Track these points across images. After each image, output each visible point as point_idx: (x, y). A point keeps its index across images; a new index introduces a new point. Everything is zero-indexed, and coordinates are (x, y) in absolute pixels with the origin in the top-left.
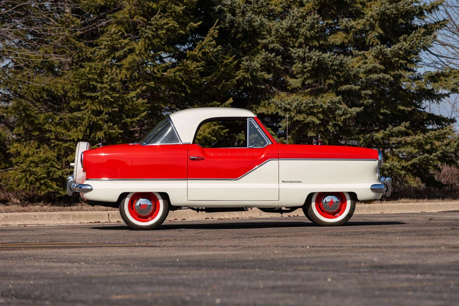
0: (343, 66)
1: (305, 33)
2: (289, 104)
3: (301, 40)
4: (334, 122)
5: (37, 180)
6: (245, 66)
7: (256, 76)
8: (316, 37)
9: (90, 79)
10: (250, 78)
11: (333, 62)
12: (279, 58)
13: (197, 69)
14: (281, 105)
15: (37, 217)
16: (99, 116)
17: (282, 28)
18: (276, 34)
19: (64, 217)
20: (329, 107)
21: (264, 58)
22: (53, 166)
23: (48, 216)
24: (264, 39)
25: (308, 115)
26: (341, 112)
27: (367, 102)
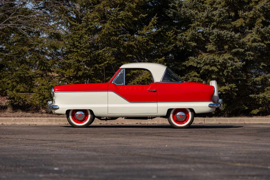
0: (233, 38)
1: (216, 19)
7: (188, 44)
11: (227, 35)
13: (143, 41)
14: (195, 60)
15: (34, 120)
16: (79, 63)
19: (50, 120)
20: (223, 62)
23: (40, 119)
25: (211, 66)
26: (230, 65)
27: (250, 58)
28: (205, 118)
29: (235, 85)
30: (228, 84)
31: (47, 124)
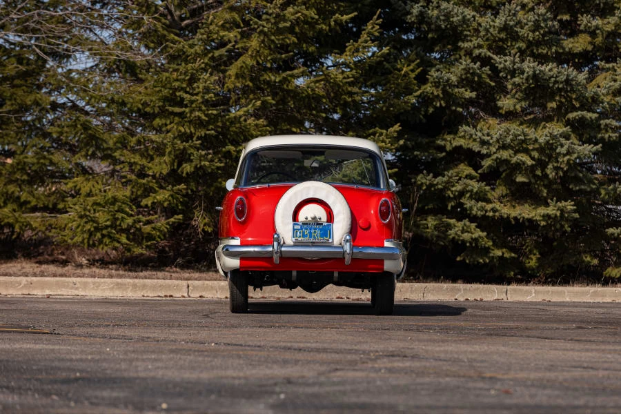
0: (571, 85)
1: (526, 35)
2: (488, 135)
3: (522, 44)
4: (555, 165)
5: (97, 229)
6: (434, 78)
7: (453, 94)
8: (544, 41)
9: (175, 90)
11: (557, 77)
12: (487, 69)
13: (345, 81)
14: (476, 135)
15: (78, 285)
16: (187, 142)
17: (494, 27)
18: (485, 36)
19: (119, 286)
20: (548, 142)
21: (464, 69)
22: (121, 210)
23: (94, 283)
24: (467, 42)
25: (516, 152)
26: (564, 150)
27: (610, 137)
28: (509, 287)
29: (573, 206)
30: (557, 202)
31: (111, 294)
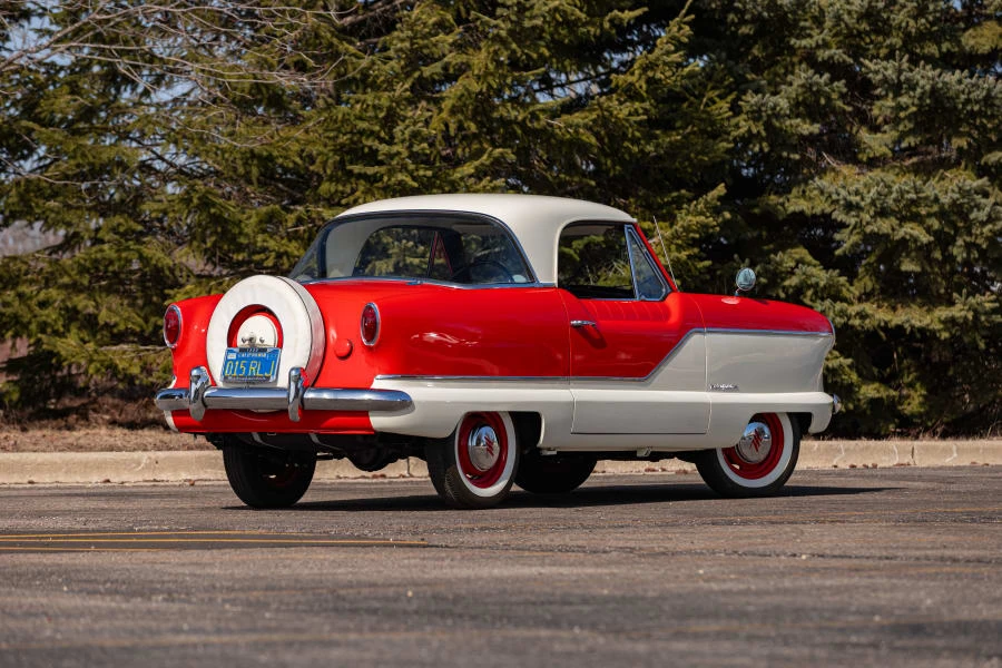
0: (993, 105)
1: (904, 24)
2: (857, 193)
3: (896, 40)
4: (968, 239)
6: (752, 106)
7: (781, 129)
8: (931, 33)
9: (362, 132)
10: (764, 134)
11: (969, 93)
12: (840, 85)
14: (839, 195)
17: (849, 13)
18: (834, 27)
20: (954, 202)
21: (803, 86)
24: (804, 37)
25: (903, 220)
26: (982, 216)
29: (993, 302)
30: (967, 297)
